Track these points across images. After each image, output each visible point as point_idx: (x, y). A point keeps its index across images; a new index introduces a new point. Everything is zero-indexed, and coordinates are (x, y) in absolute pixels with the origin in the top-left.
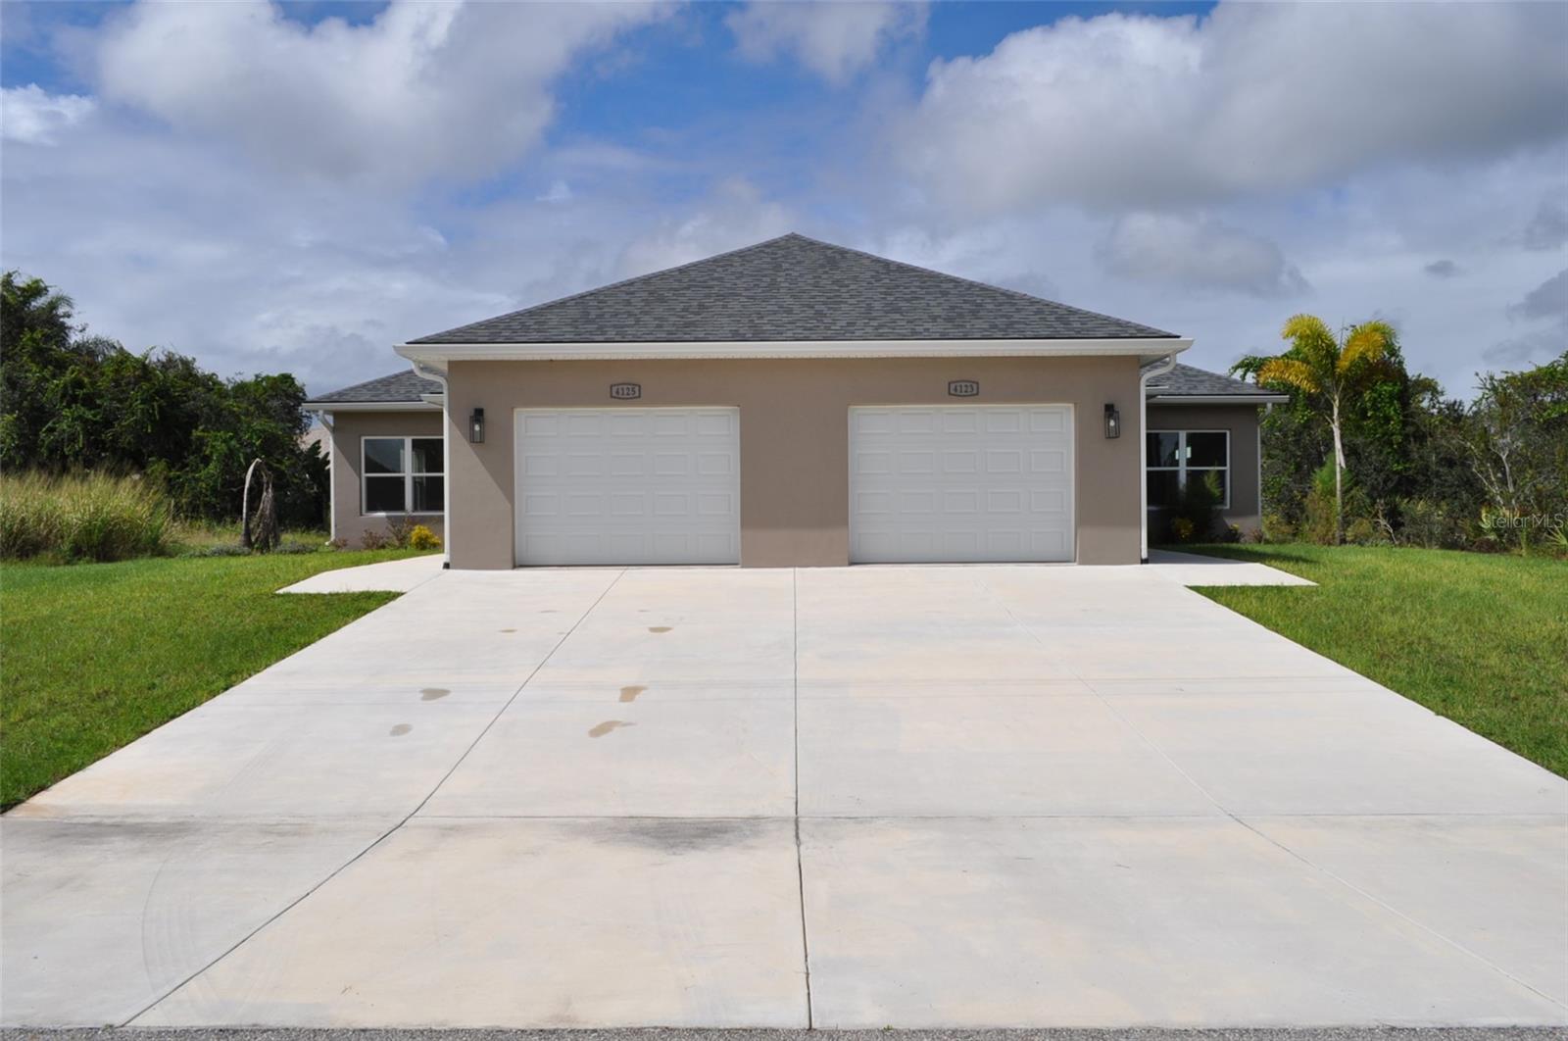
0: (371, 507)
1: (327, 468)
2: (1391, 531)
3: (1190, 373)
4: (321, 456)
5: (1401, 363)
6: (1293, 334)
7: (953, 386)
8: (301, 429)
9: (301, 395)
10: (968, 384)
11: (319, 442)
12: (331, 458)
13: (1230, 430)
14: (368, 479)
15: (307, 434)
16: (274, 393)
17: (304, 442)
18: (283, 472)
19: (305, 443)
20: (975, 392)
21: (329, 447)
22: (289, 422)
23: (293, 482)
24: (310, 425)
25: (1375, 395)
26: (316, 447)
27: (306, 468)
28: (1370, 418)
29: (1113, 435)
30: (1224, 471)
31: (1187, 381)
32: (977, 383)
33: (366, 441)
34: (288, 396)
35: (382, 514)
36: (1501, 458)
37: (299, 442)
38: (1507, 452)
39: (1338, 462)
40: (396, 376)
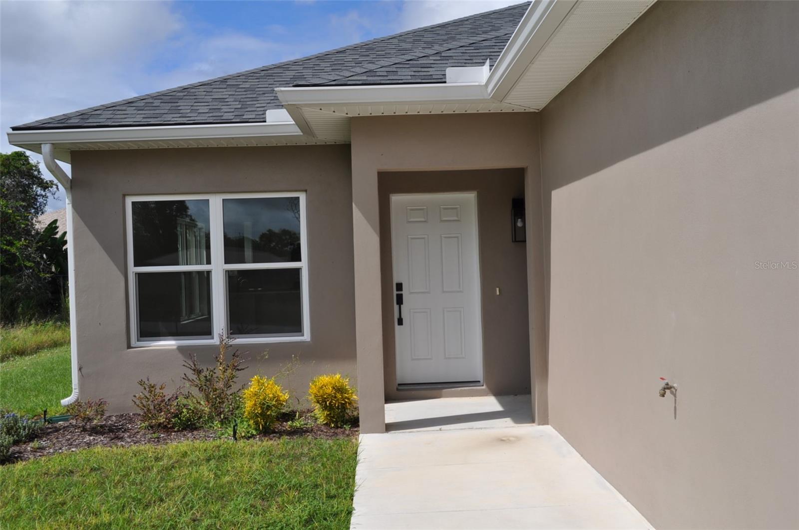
0: (146, 333)
1: (64, 248)
4: (58, 236)
8: (36, 209)
9: (36, 173)
11: (55, 221)
12: (69, 238)
14: (140, 277)
15: (43, 213)
16: (6, 171)
17: (39, 222)
18: (14, 255)
19: (41, 223)
21: (67, 226)
22: (23, 201)
23: (26, 267)
24: (45, 204)
26: (53, 227)
27: (40, 250)
33: (134, 204)
34: (22, 174)
35: (169, 344)
37: (34, 221)
40: (185, 89)
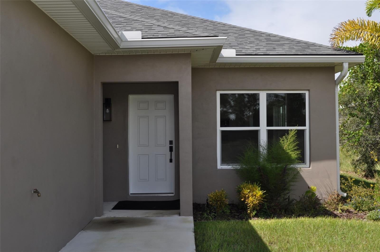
13: (309, 90)
30: (303, 131)
31: (268, 44)
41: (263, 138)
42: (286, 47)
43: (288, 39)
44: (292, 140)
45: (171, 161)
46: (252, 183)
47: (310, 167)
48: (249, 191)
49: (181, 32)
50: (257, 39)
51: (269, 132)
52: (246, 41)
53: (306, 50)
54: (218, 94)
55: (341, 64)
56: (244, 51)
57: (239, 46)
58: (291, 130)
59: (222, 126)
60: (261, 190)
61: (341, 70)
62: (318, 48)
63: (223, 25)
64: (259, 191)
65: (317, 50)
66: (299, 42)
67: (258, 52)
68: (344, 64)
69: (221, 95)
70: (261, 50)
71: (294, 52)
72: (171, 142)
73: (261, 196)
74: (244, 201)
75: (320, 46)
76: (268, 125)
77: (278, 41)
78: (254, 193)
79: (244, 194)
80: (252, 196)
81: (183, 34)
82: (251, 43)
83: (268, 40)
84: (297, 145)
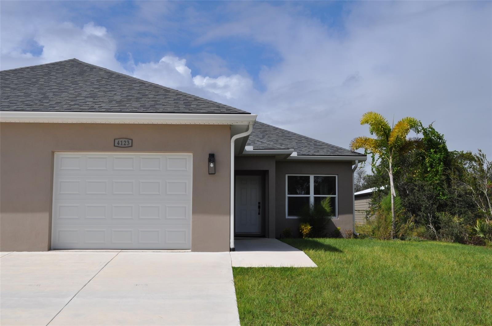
2: (435, 232)
3: (318, 144)
5: (444, 143)
6: (367, 122)
7: (116, 141)
10: (126, 140)
13: (337, 175)
20: (130, 145)
25: (431, 160)
28: (429, 172)
29: (212, 173)
30: (335, 198)
31: (315, 148)
32: (132, 140)
36: (484, 193)
38: (487, 190)
39: (392, 193)
41: (312, 200)
42: (325, 150)
43: (327, 144)
44: (328, 202)
45: (259, 214)
46: (306, 223)
47: (338, 218)
48: (304, 226)
49: (271, 145)
50: (309, 144)
51: (315, 198)
52: (302, 145)
53: (336, 152)
54: (287, 176)
55: (355, 161)
56: (302, 153)
57: (299, 149)
58: (327, 197)
59: (288, 194)
60: (310, 226)
61: (355, 164)
62: (343, 151)
63: (288, 133)
64: (309, 226)
65: (342, 152)
66: (333, 147)
67: (310, 153)
68: (356, 161)
69: (288, 176)
70: (311, 152)
71: (329, 154)
72: (259, 203)
73: (310, 229)
74: (302, 232)
75: (344, 150)
76: (315, 194)
77: (321, 146)
78: (307, 227)
79: (301, 228)
80: (306, 229)
81: (272, 147)
82: (305, 147)
83: (315, 145)
84: (331, 204)
